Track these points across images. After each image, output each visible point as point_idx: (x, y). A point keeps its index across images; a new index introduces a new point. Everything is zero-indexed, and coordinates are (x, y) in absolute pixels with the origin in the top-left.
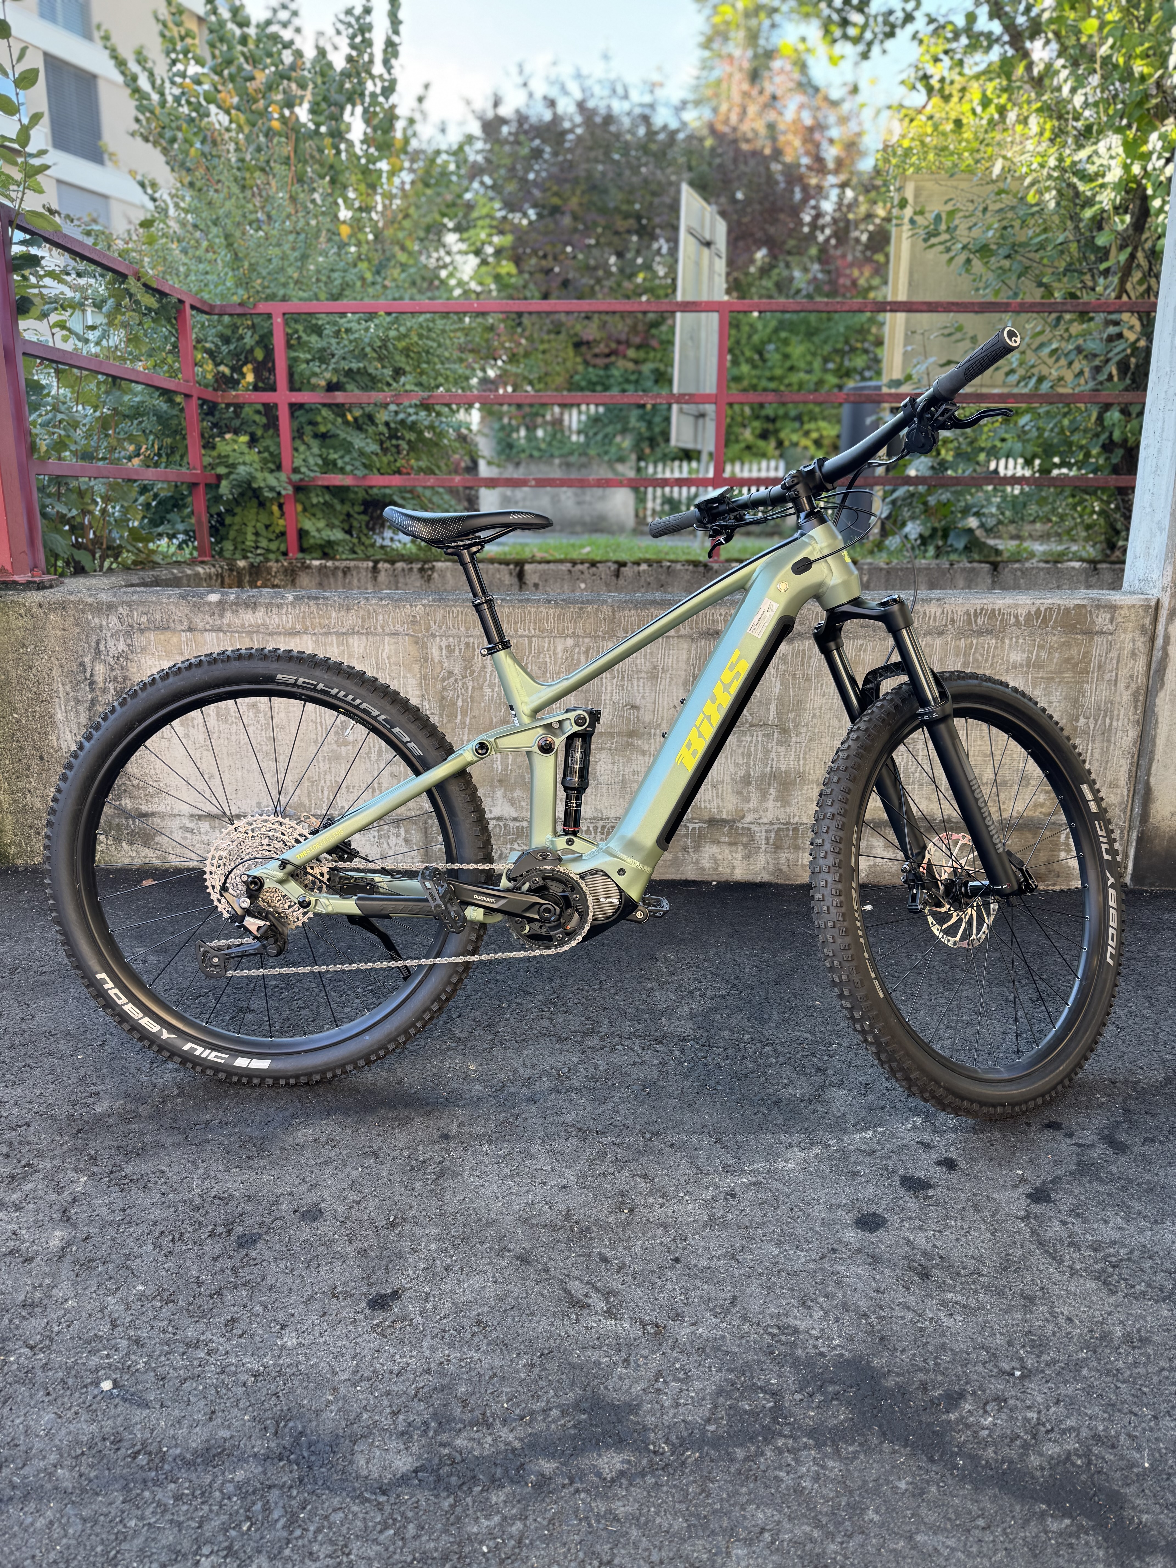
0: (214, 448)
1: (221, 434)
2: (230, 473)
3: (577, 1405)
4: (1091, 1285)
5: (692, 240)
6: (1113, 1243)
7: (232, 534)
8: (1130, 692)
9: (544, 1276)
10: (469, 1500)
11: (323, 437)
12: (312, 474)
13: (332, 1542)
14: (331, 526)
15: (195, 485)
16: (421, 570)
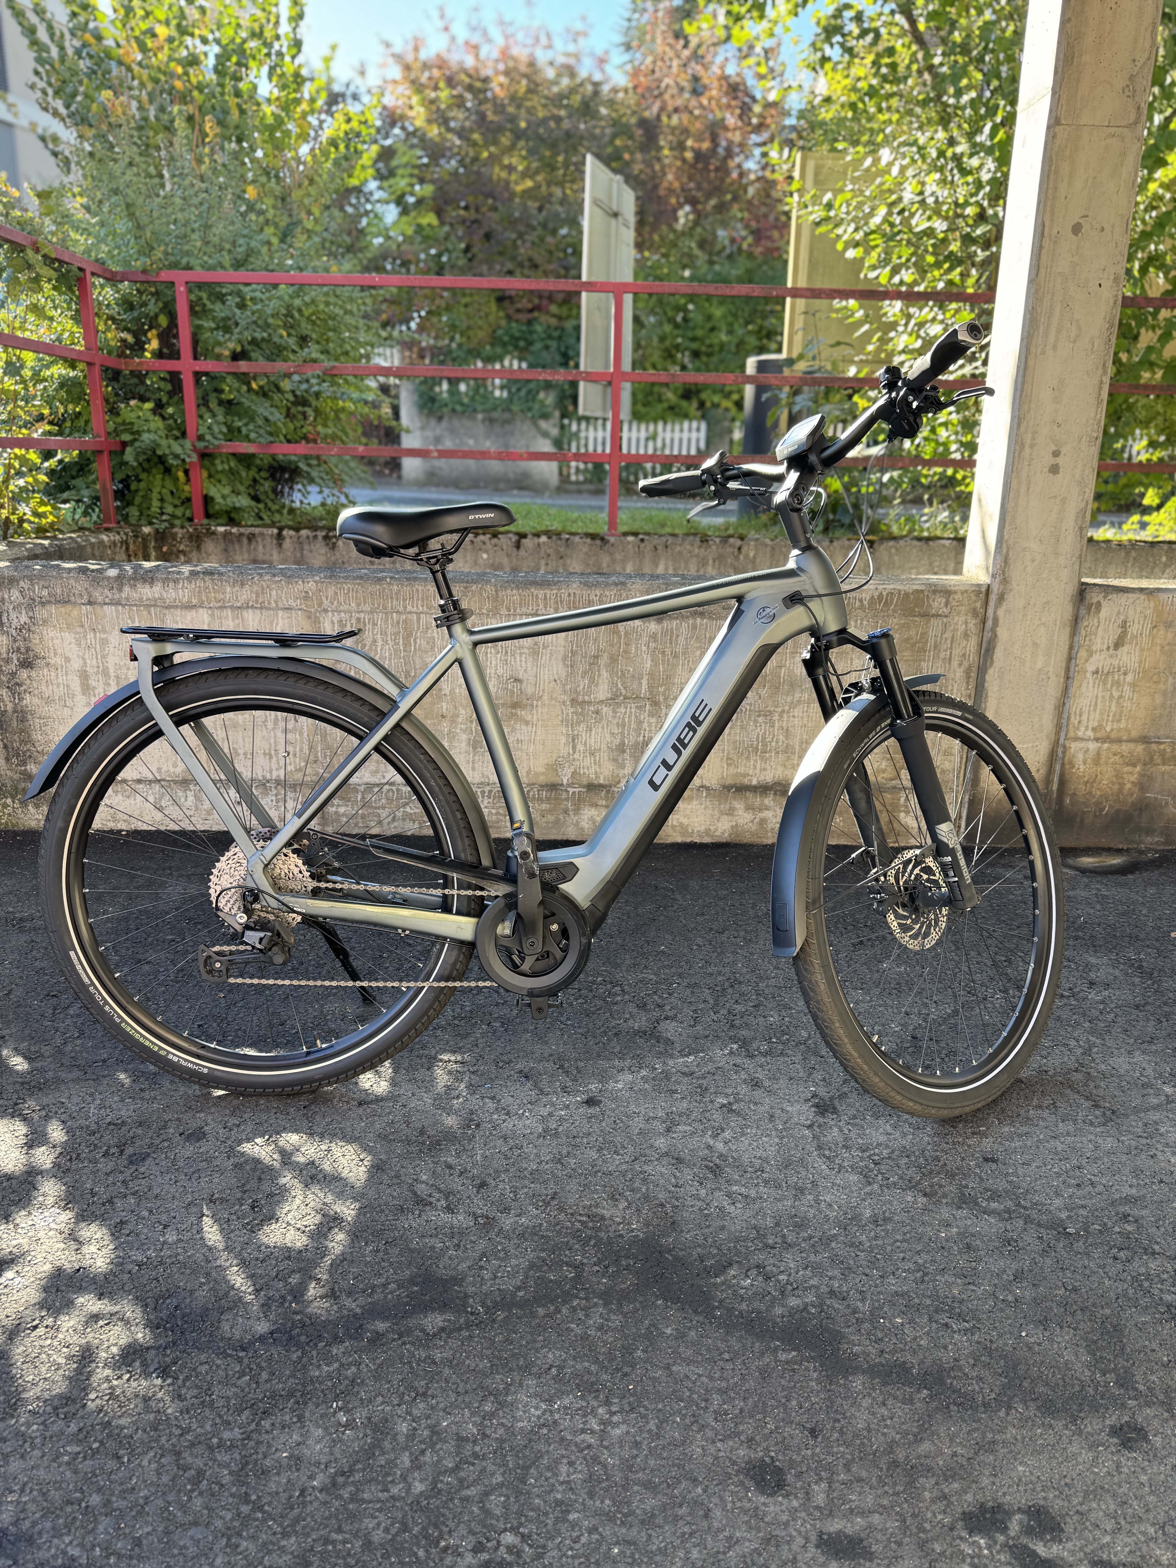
0: (118, 414)
1: (126, 399)
2: (135, 440)
3: (412, 1281)
4: (854, 1178)
5: (598, 211)
6: (879, 1145)
7: (138, 500)
8: (963, 669)
9: (395, 1181)
10: (314, 1353)
11: (228, 404)
12: (216, 442)
13: (197, 1387)
14: (237, 493)
15: (100, 452)
16: (326, 538)
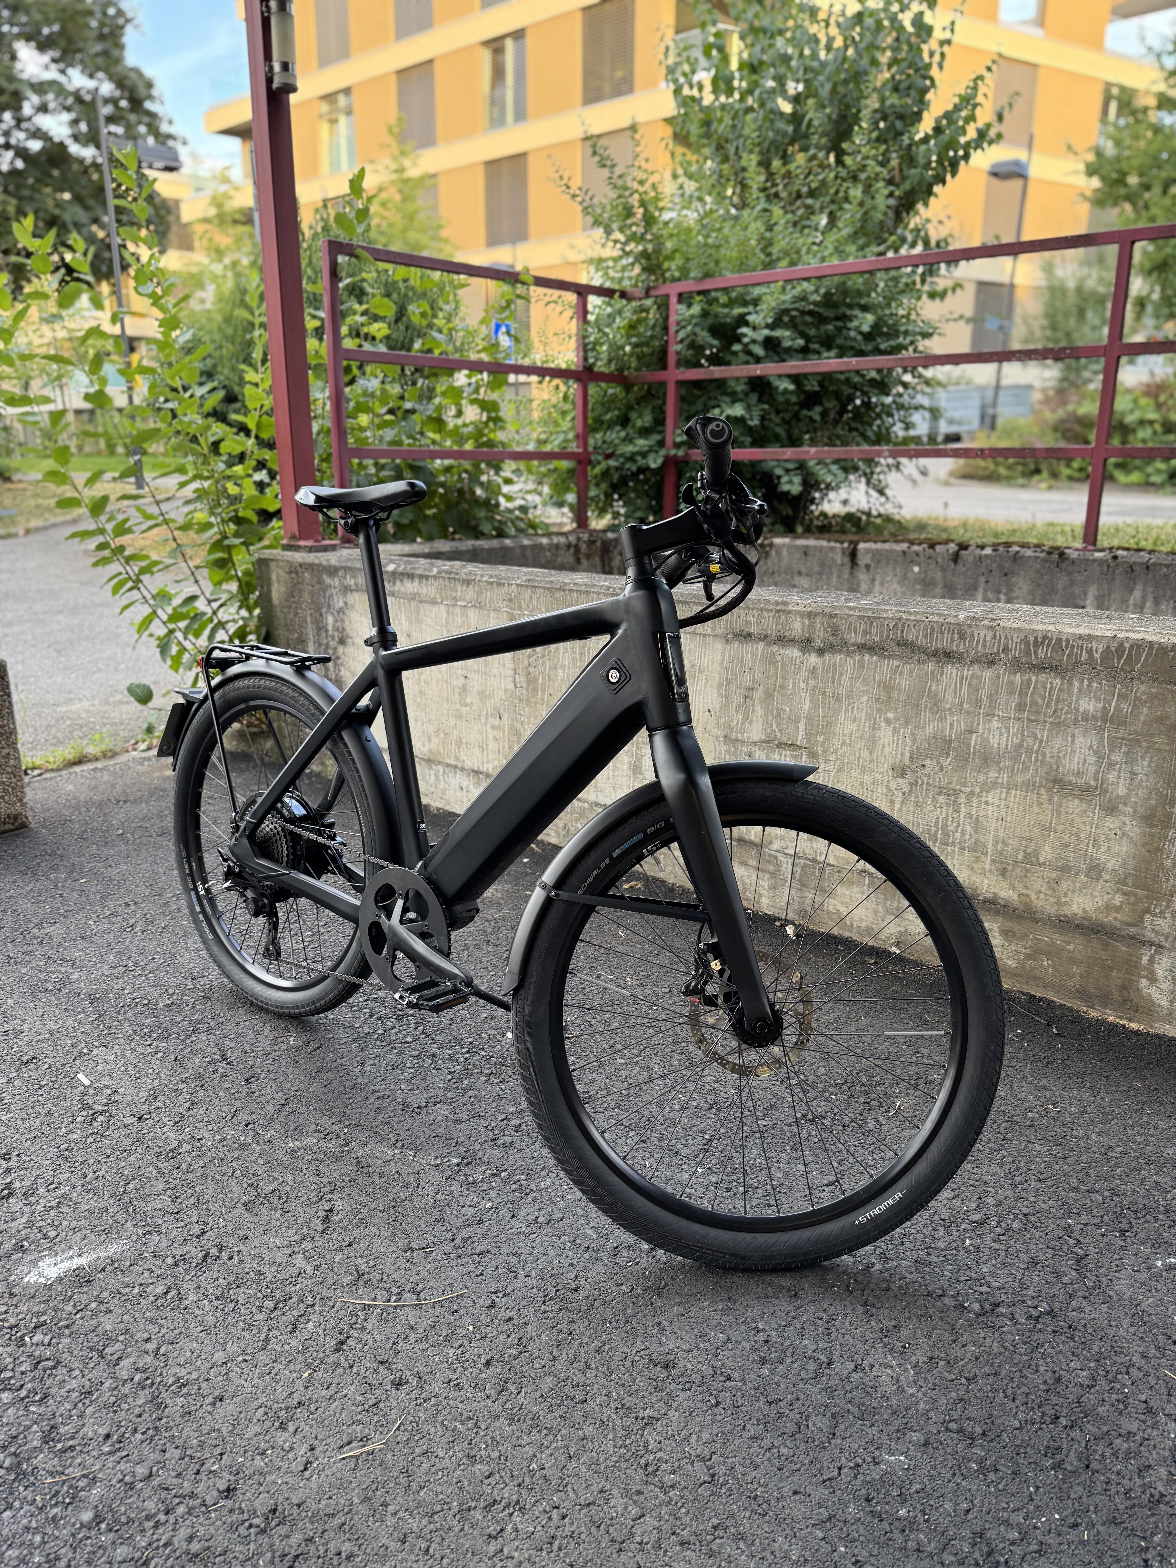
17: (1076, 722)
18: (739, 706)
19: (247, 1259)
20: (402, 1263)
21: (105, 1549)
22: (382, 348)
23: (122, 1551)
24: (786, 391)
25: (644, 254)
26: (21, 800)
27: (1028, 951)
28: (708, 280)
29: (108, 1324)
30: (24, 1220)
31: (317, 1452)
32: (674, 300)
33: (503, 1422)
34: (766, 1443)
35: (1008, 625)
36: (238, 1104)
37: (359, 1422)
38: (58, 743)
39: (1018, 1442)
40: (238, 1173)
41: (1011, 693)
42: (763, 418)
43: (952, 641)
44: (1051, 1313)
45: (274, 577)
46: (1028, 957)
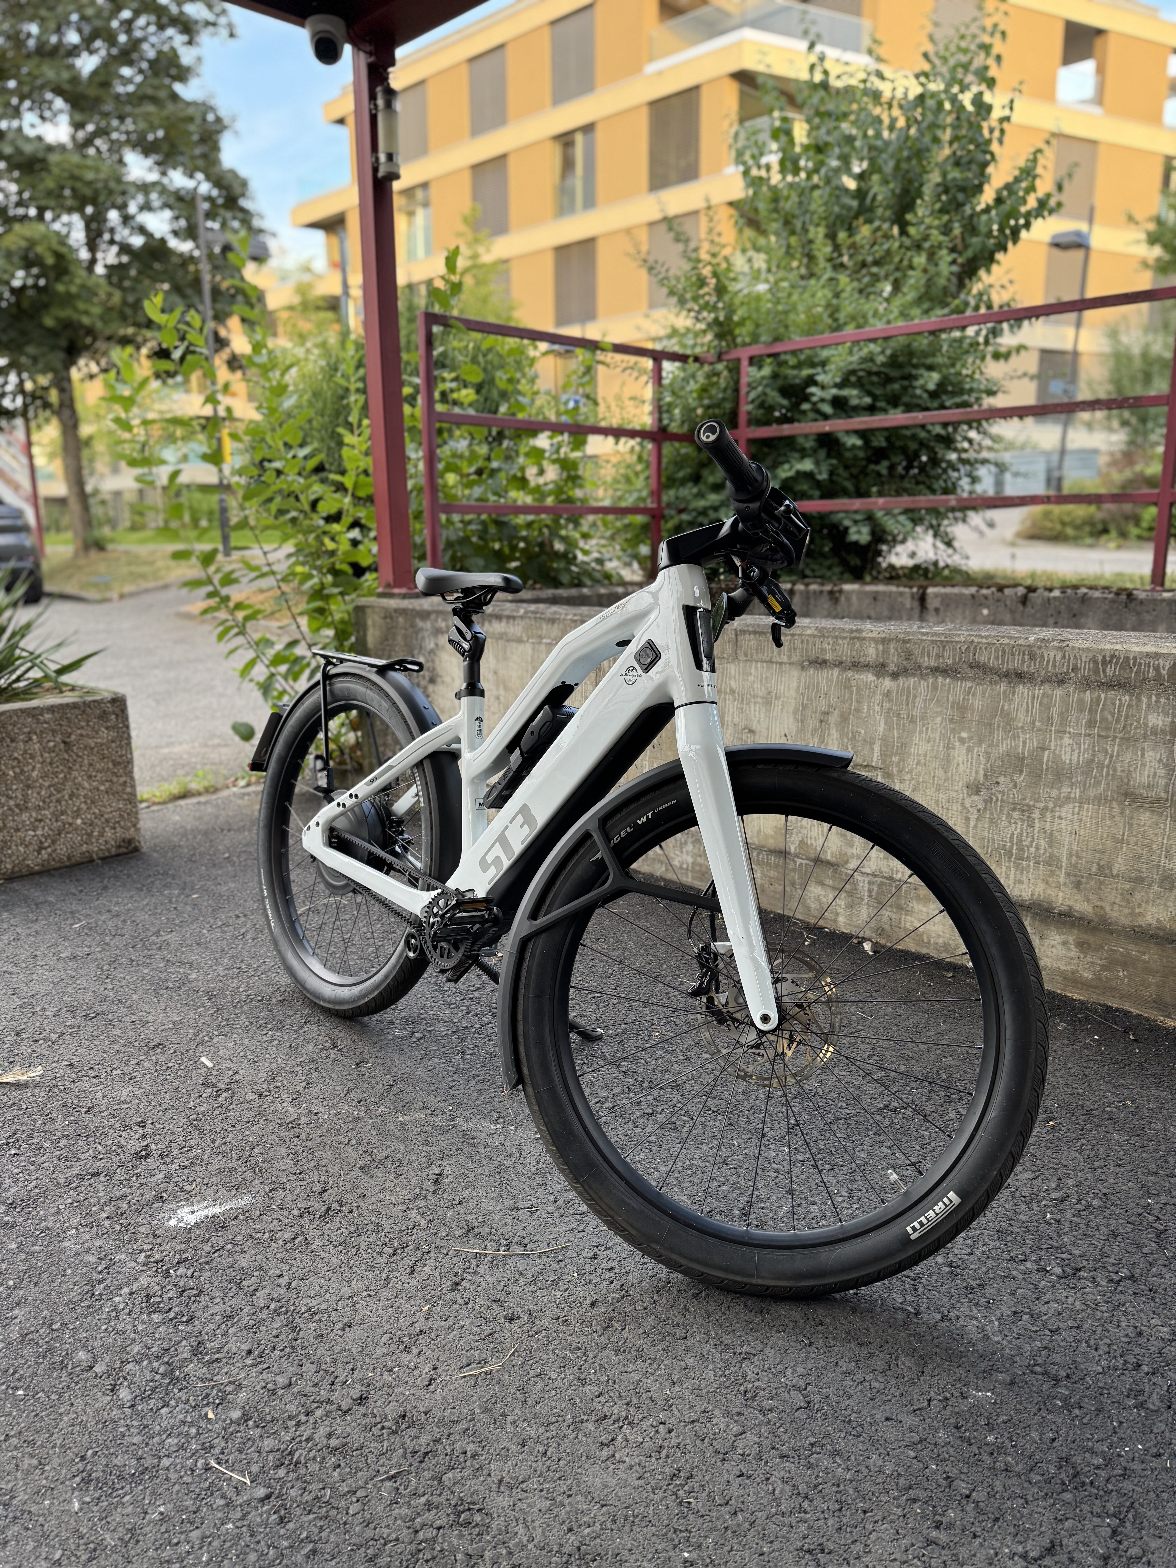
17: (1145, 736)
18: (815, 730)
19: (365, 1213)
20: (509, 1219)
21: (254, 1441)
22: (471, 412)
23: (268, 1443)
24: (854, 447)
25: (716, 321)
26: (134, 826)
27: (1104, 962)
28: (778, 344)
29: (243, 1261)
30: (162, 1176)
31: (440, 1370)
32: (745, 363)
33: (608, 1352)
34: (859, 1377)
35: (1077, 645)
36: (350, 1084)
37: (476, 1348)
38: (163, 779)
39: (1101, 1385)
40: (354, 1142)
41: (1081, 710)
42: (831, 473)
43: (1023, 662)
44: (1132, 1277)
45: (370, 622)
46: (1104, 968)
